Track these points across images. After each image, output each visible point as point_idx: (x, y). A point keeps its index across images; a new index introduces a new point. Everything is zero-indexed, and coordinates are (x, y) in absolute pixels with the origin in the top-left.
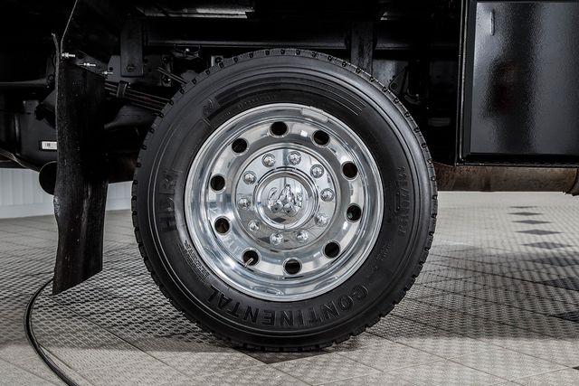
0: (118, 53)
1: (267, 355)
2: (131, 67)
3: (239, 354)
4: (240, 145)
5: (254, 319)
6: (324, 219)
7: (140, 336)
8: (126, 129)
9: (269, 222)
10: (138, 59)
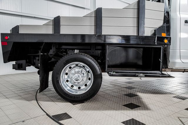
0: (51, 49)
1: (74, 103)
2: (54, 52)
3: (70, 103)
4: (70, 68)
5: (72, 97)
6: (84, 80)
7: (54, 99)
8: (53, 62)
9: (75, 81)
10: (55, 50)
